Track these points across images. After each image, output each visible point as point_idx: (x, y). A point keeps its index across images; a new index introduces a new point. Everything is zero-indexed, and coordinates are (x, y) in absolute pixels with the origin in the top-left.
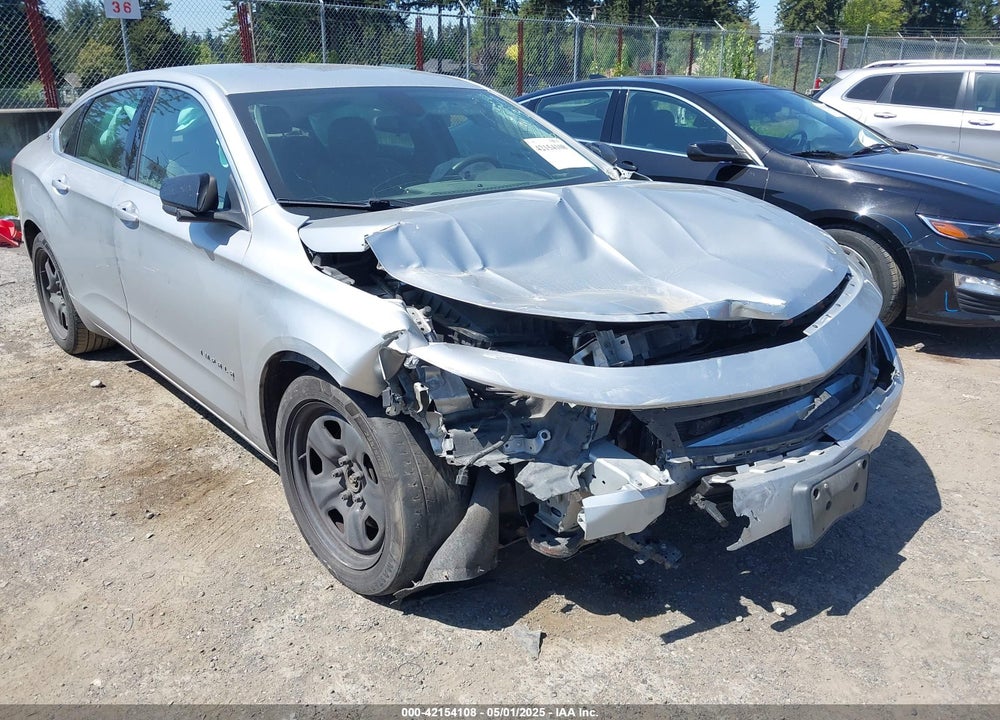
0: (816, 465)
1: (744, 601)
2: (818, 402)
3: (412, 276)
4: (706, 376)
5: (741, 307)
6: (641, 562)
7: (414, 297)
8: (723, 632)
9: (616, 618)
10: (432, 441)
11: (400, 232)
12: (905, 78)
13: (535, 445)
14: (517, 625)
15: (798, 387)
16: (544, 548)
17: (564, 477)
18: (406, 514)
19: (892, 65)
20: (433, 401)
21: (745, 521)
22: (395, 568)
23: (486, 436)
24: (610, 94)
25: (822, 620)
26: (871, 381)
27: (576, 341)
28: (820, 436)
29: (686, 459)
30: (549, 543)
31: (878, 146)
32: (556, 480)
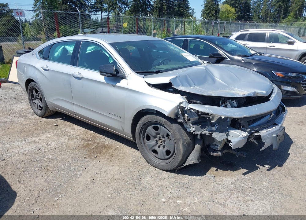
0: (275, 130)
1: (257, 165)
2: (272, 116)
3: (181, 88)
4: (254, 109)
5: (258, 93)
6: (237, 156)
7: (182, 93)
8: (256, 173)
9: (229, 172)
10: (187, 129)
11: (177, 78)
12: (250, 34)
13: (214, 128)
14: (207, 175)
15: (268, 113)
16: (215, 154)
17: (223, 135)
18: (183, 147)
19: (247, 31)
20: (190, 119)
21: (264, 143)
22: (179, 161)
23: (203, 127)
24: (183, 40)
25: (277, 168)
26: (281, 111)
27: (220, 103)
28: (274, 124)
29: (250, 130)
30: (216, 153)
31: (255, 53)
32: (221, 136)
